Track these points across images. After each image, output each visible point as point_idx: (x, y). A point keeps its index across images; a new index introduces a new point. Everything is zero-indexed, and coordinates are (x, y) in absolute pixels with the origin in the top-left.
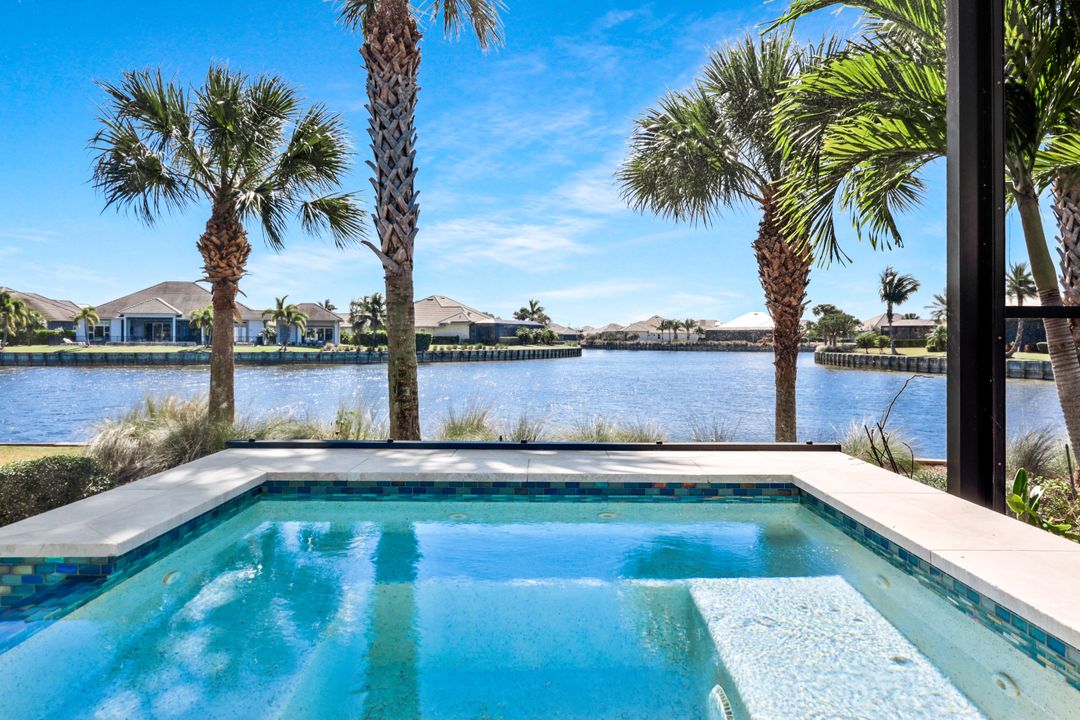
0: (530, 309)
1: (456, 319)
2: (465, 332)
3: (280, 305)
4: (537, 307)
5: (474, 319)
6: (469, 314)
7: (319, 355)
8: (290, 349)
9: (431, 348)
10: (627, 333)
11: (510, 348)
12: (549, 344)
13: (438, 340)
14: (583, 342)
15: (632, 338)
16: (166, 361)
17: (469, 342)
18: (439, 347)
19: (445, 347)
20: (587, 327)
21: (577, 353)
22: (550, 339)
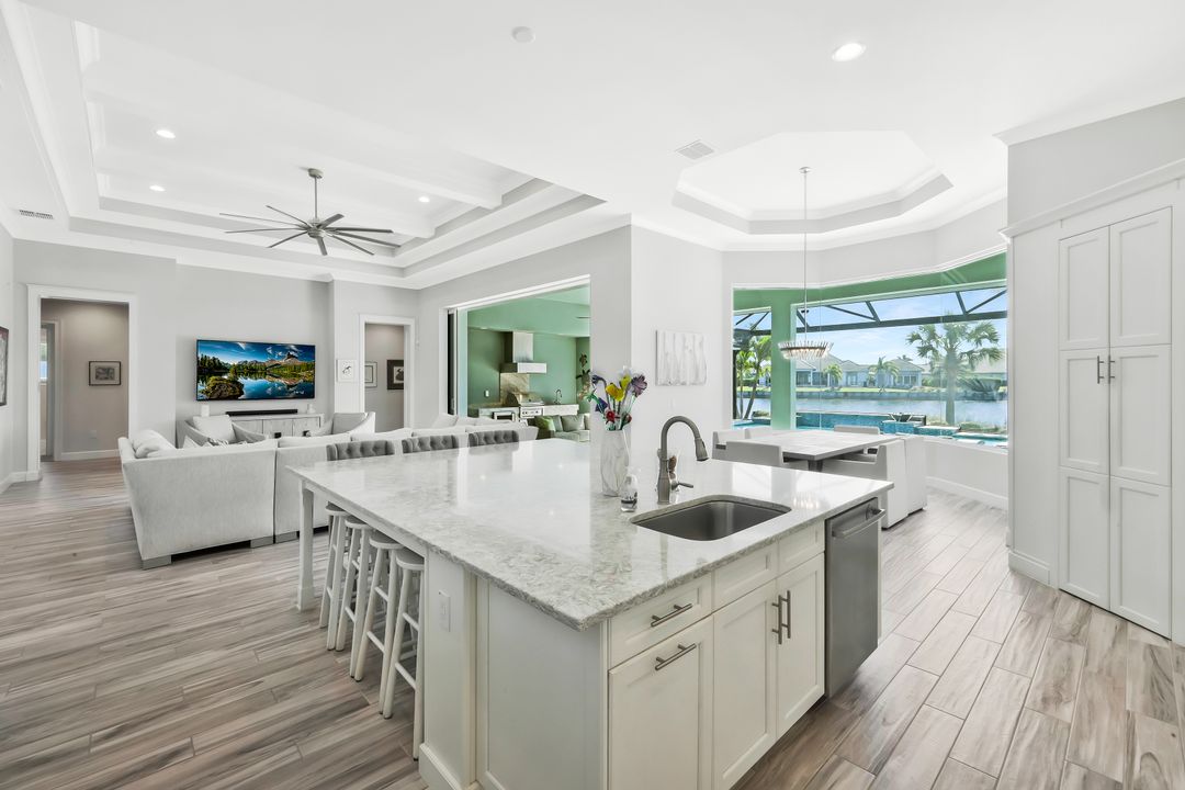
8: (889, 391)
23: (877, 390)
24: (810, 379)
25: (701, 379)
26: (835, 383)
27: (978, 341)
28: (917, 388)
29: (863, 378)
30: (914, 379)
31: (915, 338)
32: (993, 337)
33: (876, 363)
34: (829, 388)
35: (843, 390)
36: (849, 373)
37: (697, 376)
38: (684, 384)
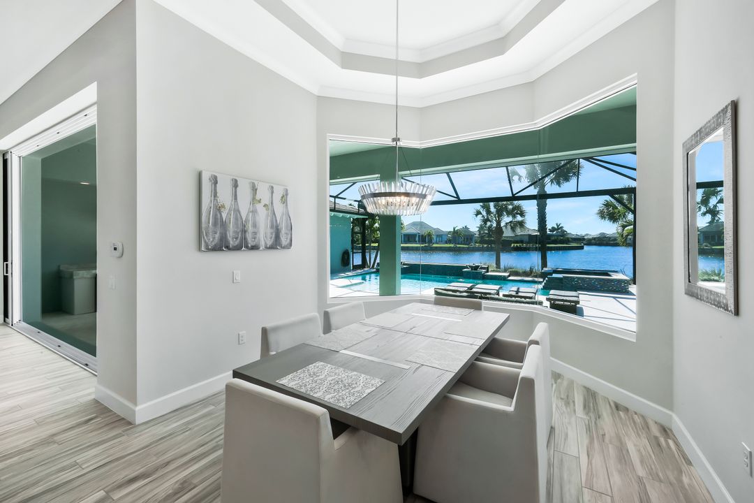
0: (556, 227)
3: (454, 229)
4: (560, 226)
7: (468, 248)
8: (458, 246)
9: (512, 245)
10: (610, 238)
12: (567, 244)
13: (515, 242)
14: (585, 242)
15: (612, 241)
16: (416, 249)
17: (529, 243)
19: (518, 245)
20: (587, 235)
21: (582, 248)
22: (568, 241)
23: (452, 245)
24: (417, 239)
25: (284, 241)
26: (430, 241)
27: (514, 217)
28: (473, 245)
29: (445, 239)
30: (471, 239)
31: (478, 213)
32: (522, 214)
33: (452, 230)
34: (427, 245)
35: (434, 245)
36: (437, 236)
37: (277, 237)
38: (255, 248)
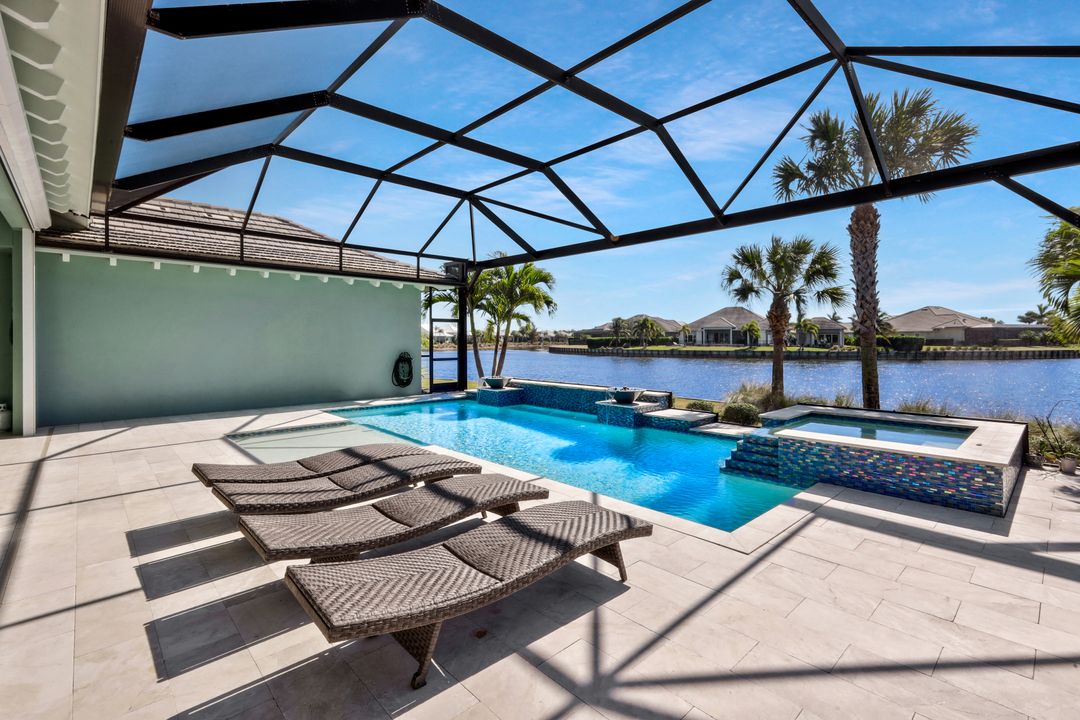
1: (949, 325)
2: (960, 336)
4: (1046, 311)
5: (968, 324)
6: (964, 320)
7: (827, 354)
8: (806, 349)
9: (925, 348)
11: (1010, 349)
13: (930, 342)
17: (964, 344)
18: (932, 348)
19: (939, 348)
28: (838, 347)
